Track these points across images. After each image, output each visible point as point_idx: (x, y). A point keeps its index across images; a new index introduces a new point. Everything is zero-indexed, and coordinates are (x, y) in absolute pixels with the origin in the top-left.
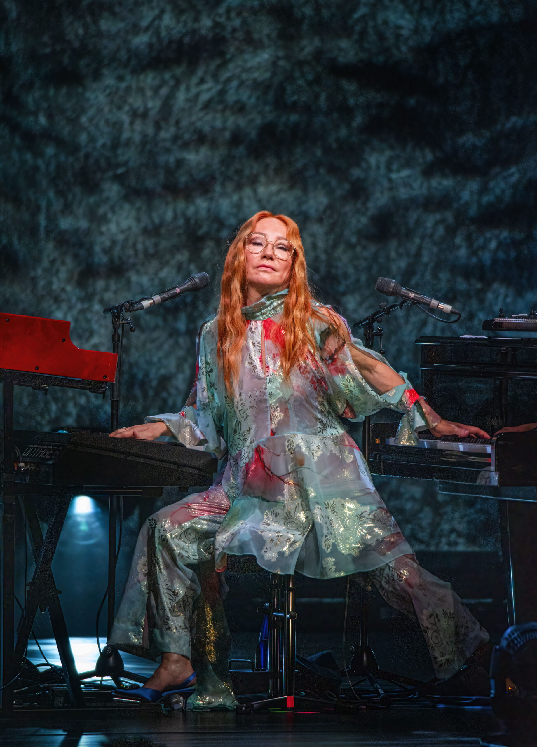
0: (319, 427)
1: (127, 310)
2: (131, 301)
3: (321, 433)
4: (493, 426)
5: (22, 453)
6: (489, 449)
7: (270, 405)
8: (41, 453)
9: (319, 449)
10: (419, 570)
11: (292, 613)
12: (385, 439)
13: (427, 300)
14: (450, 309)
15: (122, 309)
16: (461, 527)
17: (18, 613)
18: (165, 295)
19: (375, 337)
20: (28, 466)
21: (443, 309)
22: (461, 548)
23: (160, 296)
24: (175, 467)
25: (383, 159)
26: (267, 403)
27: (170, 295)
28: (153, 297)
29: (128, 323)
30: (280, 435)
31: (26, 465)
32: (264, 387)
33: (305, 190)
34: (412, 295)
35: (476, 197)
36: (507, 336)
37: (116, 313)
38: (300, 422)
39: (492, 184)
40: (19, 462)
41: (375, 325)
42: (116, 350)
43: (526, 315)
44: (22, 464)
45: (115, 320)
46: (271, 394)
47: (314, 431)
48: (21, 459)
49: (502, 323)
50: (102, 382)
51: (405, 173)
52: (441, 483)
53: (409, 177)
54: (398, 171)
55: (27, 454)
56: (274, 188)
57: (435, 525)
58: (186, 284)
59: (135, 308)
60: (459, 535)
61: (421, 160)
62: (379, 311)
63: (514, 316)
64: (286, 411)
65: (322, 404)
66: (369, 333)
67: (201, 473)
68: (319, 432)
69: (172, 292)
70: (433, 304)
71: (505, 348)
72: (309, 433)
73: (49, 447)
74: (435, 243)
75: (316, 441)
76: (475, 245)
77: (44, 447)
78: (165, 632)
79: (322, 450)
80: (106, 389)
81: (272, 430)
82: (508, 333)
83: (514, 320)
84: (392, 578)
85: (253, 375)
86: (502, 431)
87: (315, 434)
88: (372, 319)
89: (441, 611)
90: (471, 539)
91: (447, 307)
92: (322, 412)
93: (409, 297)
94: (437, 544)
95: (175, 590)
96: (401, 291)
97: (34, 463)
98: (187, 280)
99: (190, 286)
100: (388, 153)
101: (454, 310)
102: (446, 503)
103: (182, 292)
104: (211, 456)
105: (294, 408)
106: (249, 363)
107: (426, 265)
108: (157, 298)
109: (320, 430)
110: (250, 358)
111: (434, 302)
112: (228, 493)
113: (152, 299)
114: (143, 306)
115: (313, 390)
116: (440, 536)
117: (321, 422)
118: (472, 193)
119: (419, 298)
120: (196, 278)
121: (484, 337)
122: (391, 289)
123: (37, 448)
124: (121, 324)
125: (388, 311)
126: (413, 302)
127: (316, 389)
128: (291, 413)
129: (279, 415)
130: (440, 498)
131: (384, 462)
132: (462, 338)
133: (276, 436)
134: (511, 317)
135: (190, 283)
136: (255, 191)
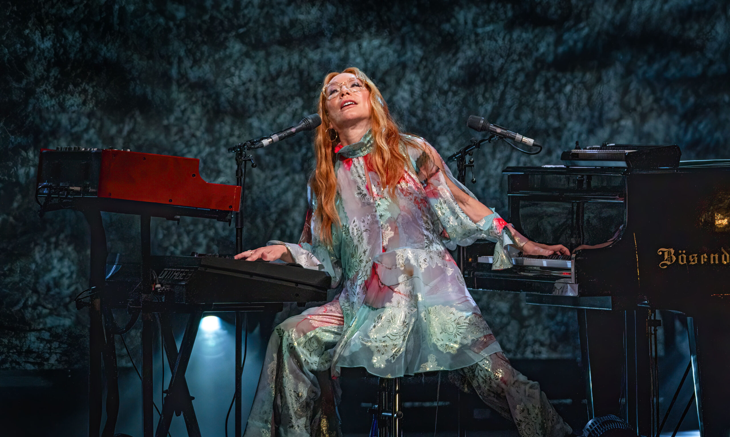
0: (426, 243)
1: (249, 149)
2: (252, 140)
3: (428, 248)
4: (572, 244)
5: (158, 276)
6: (569, 264)
7: (382, 226)
8: (175, 275)
9: (425, 261)
10: (512, 370)
11: (400, 412)
12: (477, 257)
13: (512, 134)
14: (533, 142)
15: (244, 148)
16: (544, 338)
17: (156, 418)
18: (282, 134)
19: (467, 168)
20: (164, 287)
21: (526, 142)
22: (544, 356)
23: (278, 135)
24: (293, 285)
25: (470, 16)
26: (379, 223)
27: (286, 134)
28: (272, 137)
29: (250, 160)
30: (391, 251)
31: (162, 286)
32: (374, 210)
33: (403, 44)
34: (499, 130)
35: (552, 48)
36: (583, 164)
37: (239, 151)
38: (409, 237)
39: (566, 36)
40: (156, 284)
41: (467, 158)
42: (240, 184)
43: (599, 146)
44: (158, 286)
45: (238, 157)
46: (381, 216)
47: (421, 246)
48: (157, 281)
49: (578, 153)
50: (228, 212)
51: (489, 28)
52: (527, 295)
53: (493, 31)
54: (484, 26)
55: (162, 277)
56: (376, 42)
57: (521, 337)
58: (300, 124)
59: (256, 146)
60: (542, 344)
61: (503, 16)
62: (471, 145)
63: (588, 147)
64: (395, 229)
65: (426, 222)
66: (462, 165)
67: (316, 290)
68: (426, 247)
69: (288, 131)
70: (518, 138)
71: (580, 176)
72: (417, 247)
73: (182, 270)
74: (516, 89)
75: (423, 255)
76: (553, 90)
77: (177, 270)
78: (289, 429)
79: (428, 262)
80: (232, 218)
81: (384, 248)
82: (583, 163)
83: (588, 151)
84: (489, 378)
85: (363, 202)
86: (580, 248)
87: (422, 248)
88: (464, 152)
89: (531, 405)
90: (553, 348)
91: (530, 141)
92: (427, 229)
93: (496, 132)
94: (523, 353)
95: (299, 392)
96: (489, 127)
97: (169, 284)
98: (302, 121)
99: (304, 126)
100: (474, 10)
101: (536, 143)
102: (530, 317)
103: (298, 131)
104: (326, 275)
105: (403, 226)
106: (358, 194)
107: (510, 108)
108: (275, 137)
109: (427, 245)
110: (358, 189)
111: (519, 136)
112: (343, 307)
113: (271, 138)
114: (263, 144)
115: (418, 209)
116: (526, 346)
117: (428, 238)
118: (548, 45)
119: (506, 133)
120: (309, 119)
121: (563, 166)
122: (481, 126)
123: (172, 271)
124: (244, 160)
125: (478, 145)
126: (499, 137)
127: (420, 208)
128: (400, 230)
129: (389, 234)
130: (525, 312)
131: (477, 278)
132: (543, 167)
133: (387, 252)
134: (586, 149)
135: (304, 123)
136: (360, 46)
